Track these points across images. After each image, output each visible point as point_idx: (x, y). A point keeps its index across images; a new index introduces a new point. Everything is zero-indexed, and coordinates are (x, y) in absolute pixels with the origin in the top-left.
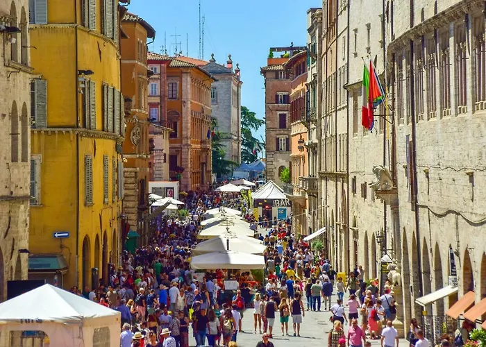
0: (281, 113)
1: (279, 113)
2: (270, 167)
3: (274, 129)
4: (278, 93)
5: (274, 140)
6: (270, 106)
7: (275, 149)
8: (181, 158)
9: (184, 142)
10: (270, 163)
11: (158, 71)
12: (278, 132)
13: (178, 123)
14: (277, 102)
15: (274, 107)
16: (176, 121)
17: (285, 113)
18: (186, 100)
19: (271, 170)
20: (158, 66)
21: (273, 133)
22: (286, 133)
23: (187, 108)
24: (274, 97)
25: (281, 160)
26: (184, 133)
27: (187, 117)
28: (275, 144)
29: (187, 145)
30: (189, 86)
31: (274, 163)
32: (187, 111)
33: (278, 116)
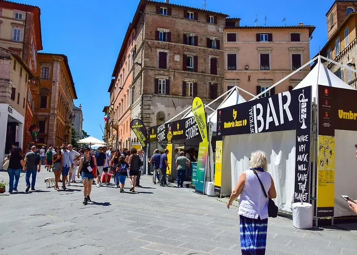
0: (162, 51)
1: (159, 51)
2: (147, 111)
3: (153, 68)
4: (159, 29)
5: (153, 80)
6: (150, 42)
7: (153, 90)
8: (48, 124)
9: (51, 112)
10: (148, 107)
11: (24, 17)
12: (157, 72)
13: (48, 98)
14: (157, 39)
15: (153, 44)
16: (46, 95)
17: (166, 51)
18: (55, 81)
19: (148, 116)
20: (23, 14)
21: (151, 73)
22: (166, 74)
23: (56, 87)
24: (154, 33)
25: (159, 105)
26: (52, 105)
27: (55, 93)
28: (153, 85)
29: (54, 114)
30: (58, 71)
31: (152, 107)
32: (56, 89)
33: (158, 55)
